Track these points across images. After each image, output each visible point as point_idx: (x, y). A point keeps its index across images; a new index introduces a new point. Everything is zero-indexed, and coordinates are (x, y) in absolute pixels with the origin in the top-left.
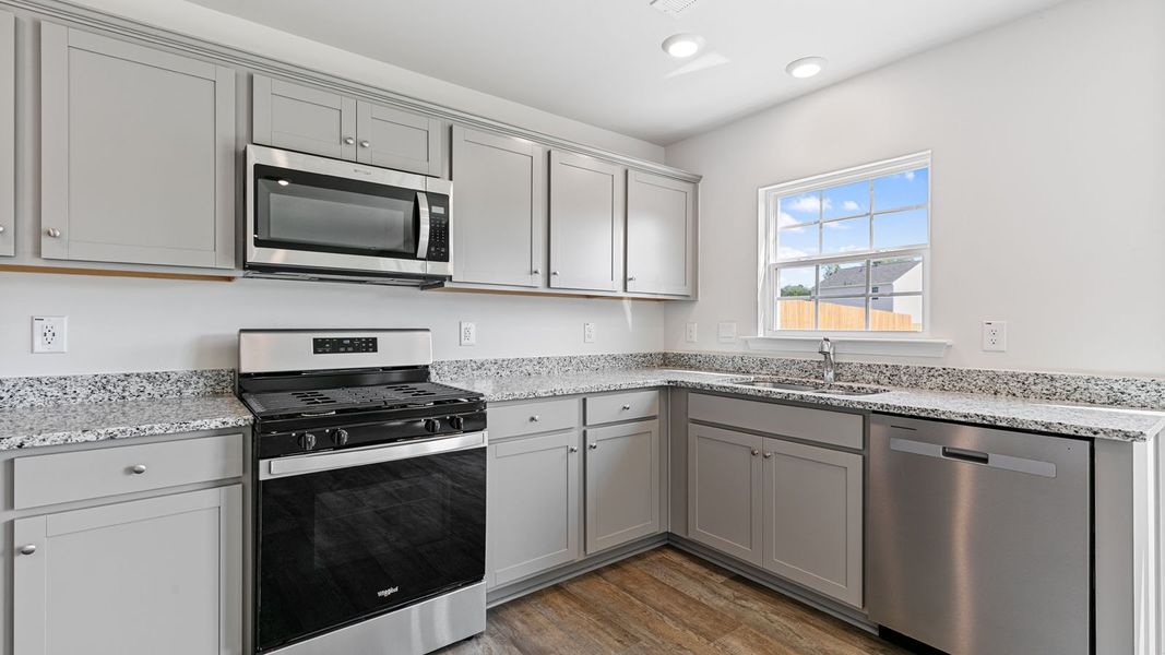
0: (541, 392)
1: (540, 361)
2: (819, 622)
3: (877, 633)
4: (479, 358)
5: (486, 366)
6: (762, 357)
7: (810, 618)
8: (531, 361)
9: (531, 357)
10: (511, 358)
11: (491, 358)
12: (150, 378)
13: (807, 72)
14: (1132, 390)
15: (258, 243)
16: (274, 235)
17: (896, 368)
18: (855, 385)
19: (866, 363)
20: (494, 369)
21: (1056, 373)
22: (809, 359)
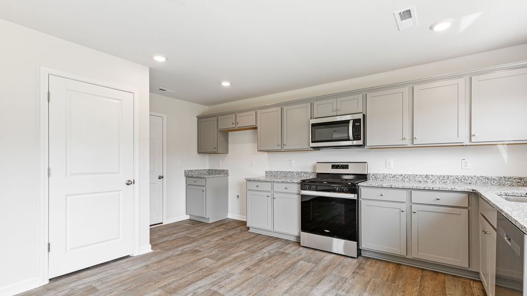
0: (384, 185)
1: (427, 176)
4: (393, 173)
5: (397, 176)
8: (421, 176)
9: (422, 174)
10: (410, 174)
11: (399, 173)
12: (305, 173)
15: (312, 142)
16: (316, 140)
20: (400, 178)
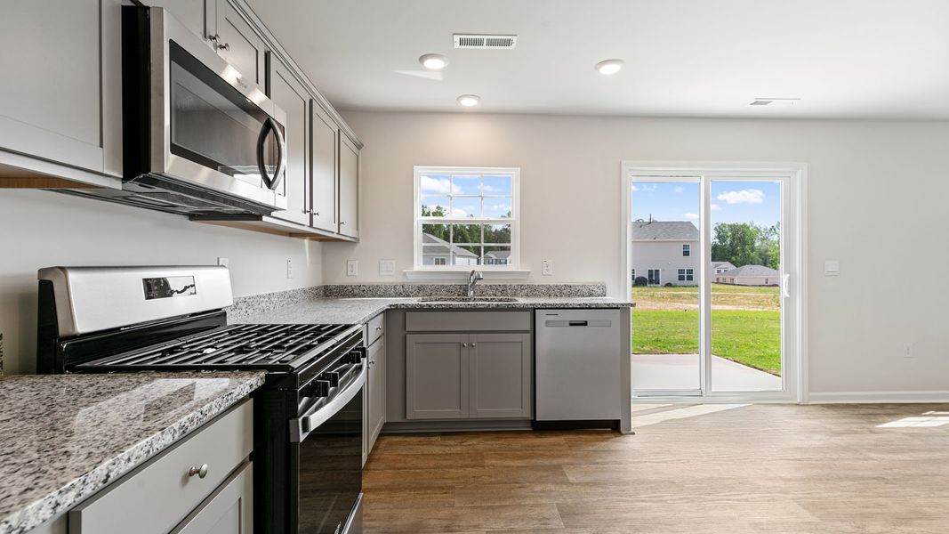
2: (505, 436)
3: (531, 429)
6: (419, 284)
7: (501, 435)
13: (469, 103)
14: (596, 289)
15: (171, 148)
17: (505, 286)
18: (489, 298)
19: (489, 284)
21: (571, 284)
22: (453, 284)
